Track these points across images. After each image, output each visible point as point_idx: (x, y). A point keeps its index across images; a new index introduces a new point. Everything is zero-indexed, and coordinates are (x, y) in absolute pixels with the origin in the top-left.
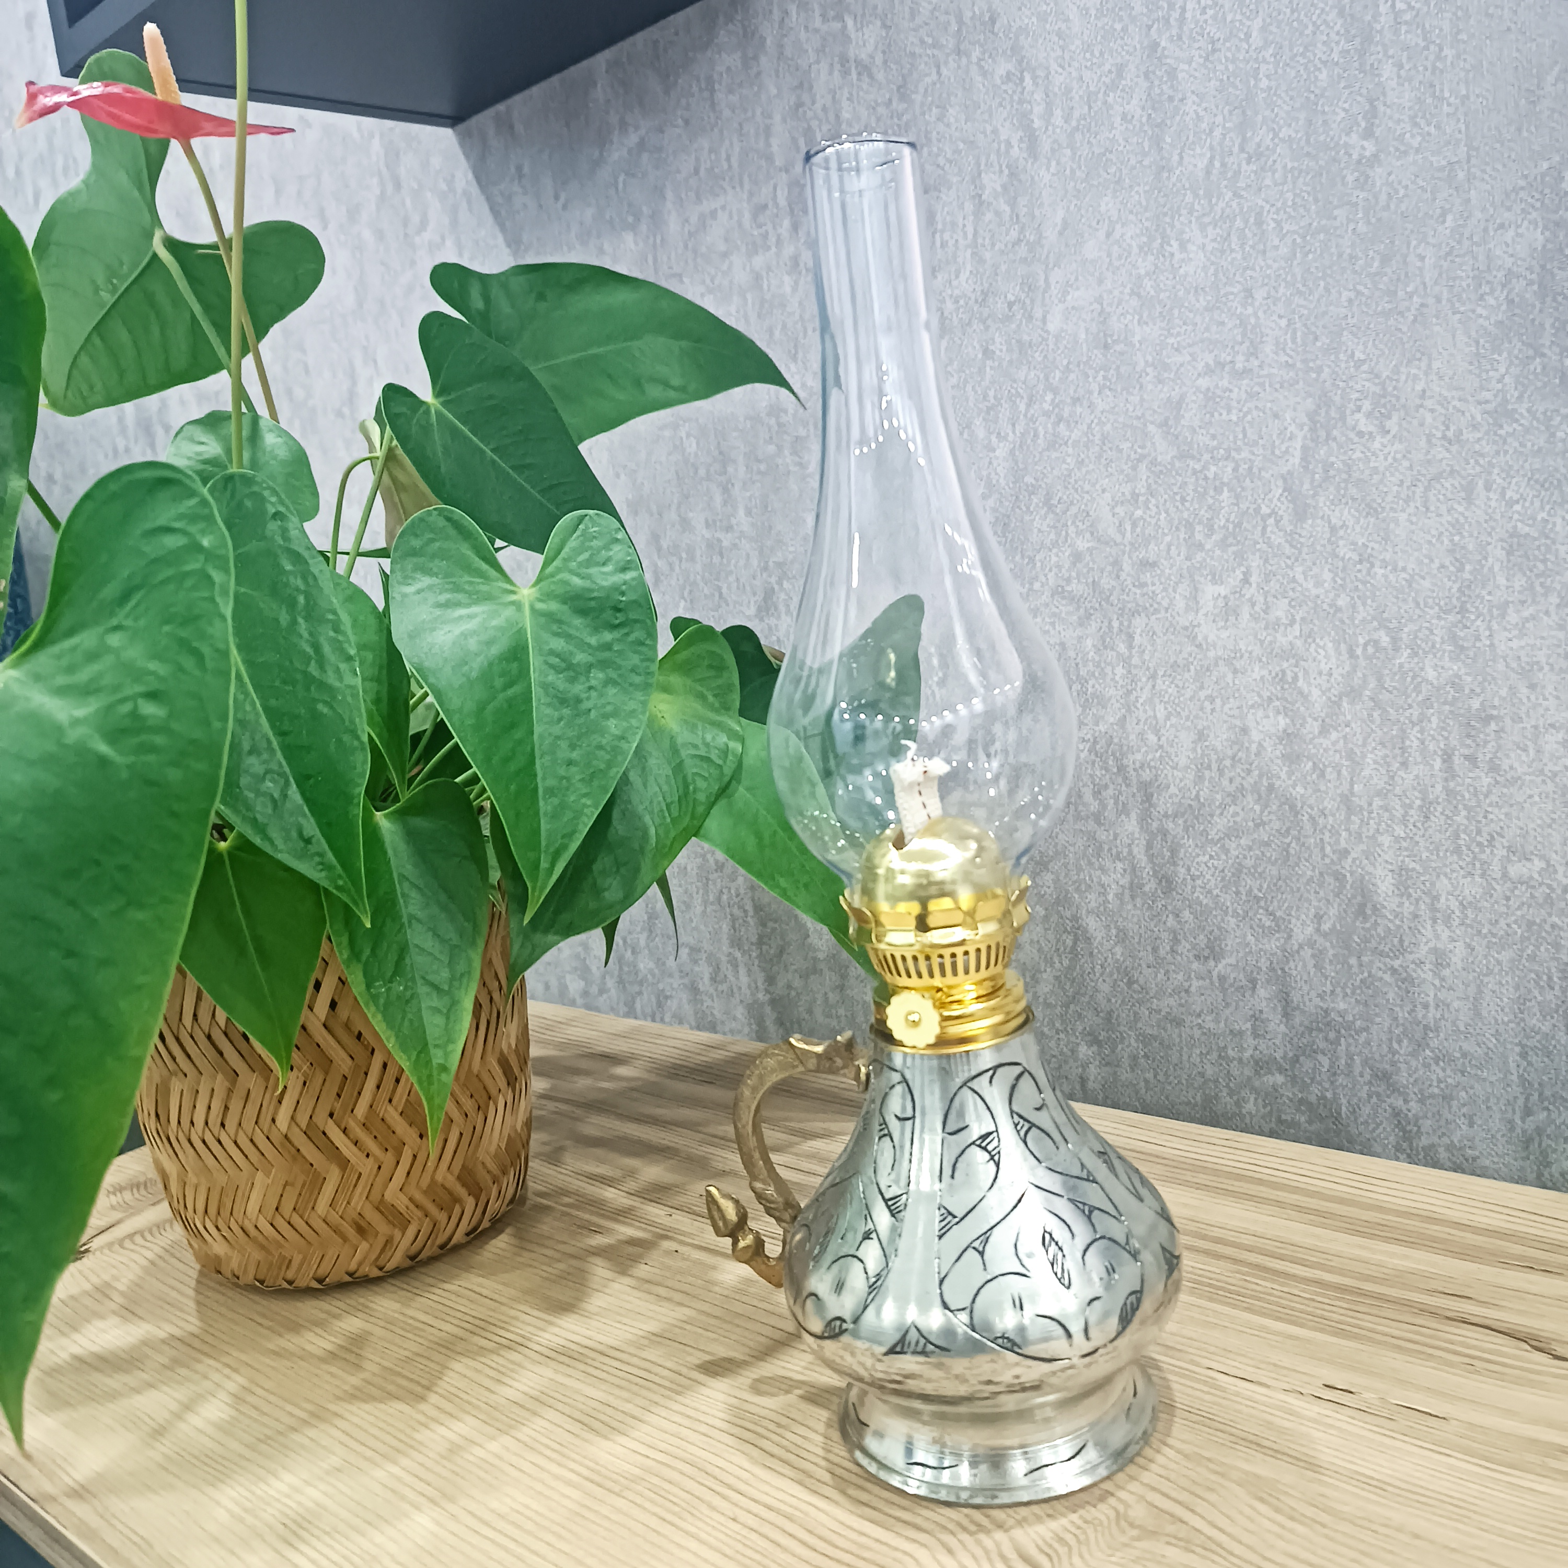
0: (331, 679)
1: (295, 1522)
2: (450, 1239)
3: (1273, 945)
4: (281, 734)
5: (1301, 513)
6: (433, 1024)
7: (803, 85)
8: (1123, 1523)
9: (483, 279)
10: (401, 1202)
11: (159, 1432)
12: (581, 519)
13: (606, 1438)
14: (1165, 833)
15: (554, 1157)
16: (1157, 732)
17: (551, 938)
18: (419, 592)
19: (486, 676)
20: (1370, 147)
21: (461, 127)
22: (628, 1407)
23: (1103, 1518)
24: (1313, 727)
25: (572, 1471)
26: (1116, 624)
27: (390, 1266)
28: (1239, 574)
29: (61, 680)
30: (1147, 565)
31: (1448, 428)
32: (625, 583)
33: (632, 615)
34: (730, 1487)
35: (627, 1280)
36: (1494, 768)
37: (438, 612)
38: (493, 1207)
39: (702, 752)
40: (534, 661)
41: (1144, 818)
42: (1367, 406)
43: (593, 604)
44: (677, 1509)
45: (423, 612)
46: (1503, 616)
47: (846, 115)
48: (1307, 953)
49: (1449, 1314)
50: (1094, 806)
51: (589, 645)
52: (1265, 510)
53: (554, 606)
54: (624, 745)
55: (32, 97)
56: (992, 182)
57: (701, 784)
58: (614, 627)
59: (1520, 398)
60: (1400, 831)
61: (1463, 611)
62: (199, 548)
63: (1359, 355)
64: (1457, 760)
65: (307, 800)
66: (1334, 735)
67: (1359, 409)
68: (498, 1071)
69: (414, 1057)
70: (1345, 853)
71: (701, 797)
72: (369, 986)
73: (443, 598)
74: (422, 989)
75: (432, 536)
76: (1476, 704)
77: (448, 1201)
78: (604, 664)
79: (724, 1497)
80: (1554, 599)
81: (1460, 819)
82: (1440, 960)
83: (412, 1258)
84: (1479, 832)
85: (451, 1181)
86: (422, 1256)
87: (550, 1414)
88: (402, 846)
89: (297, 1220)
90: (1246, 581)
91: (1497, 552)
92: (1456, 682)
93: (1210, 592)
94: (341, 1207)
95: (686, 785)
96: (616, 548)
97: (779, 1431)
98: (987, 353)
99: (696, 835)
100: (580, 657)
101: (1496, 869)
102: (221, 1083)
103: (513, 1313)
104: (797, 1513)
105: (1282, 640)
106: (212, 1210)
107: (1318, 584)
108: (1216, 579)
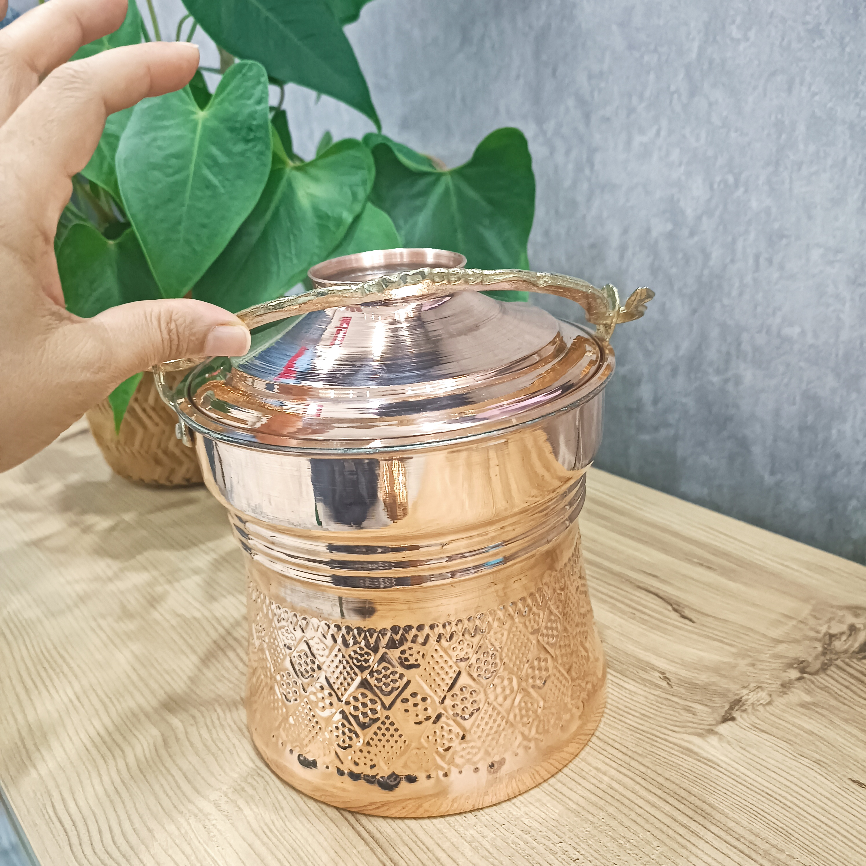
5: (694, 90)
16: (602, 226)
26: (585, 156)
30: (605, 120)
36: (781, 268)
48: (669, 367)
49: (641, 585)
59: (828, 21)
67: (734, 22)
82: (738, 380)
84: (768, 306)
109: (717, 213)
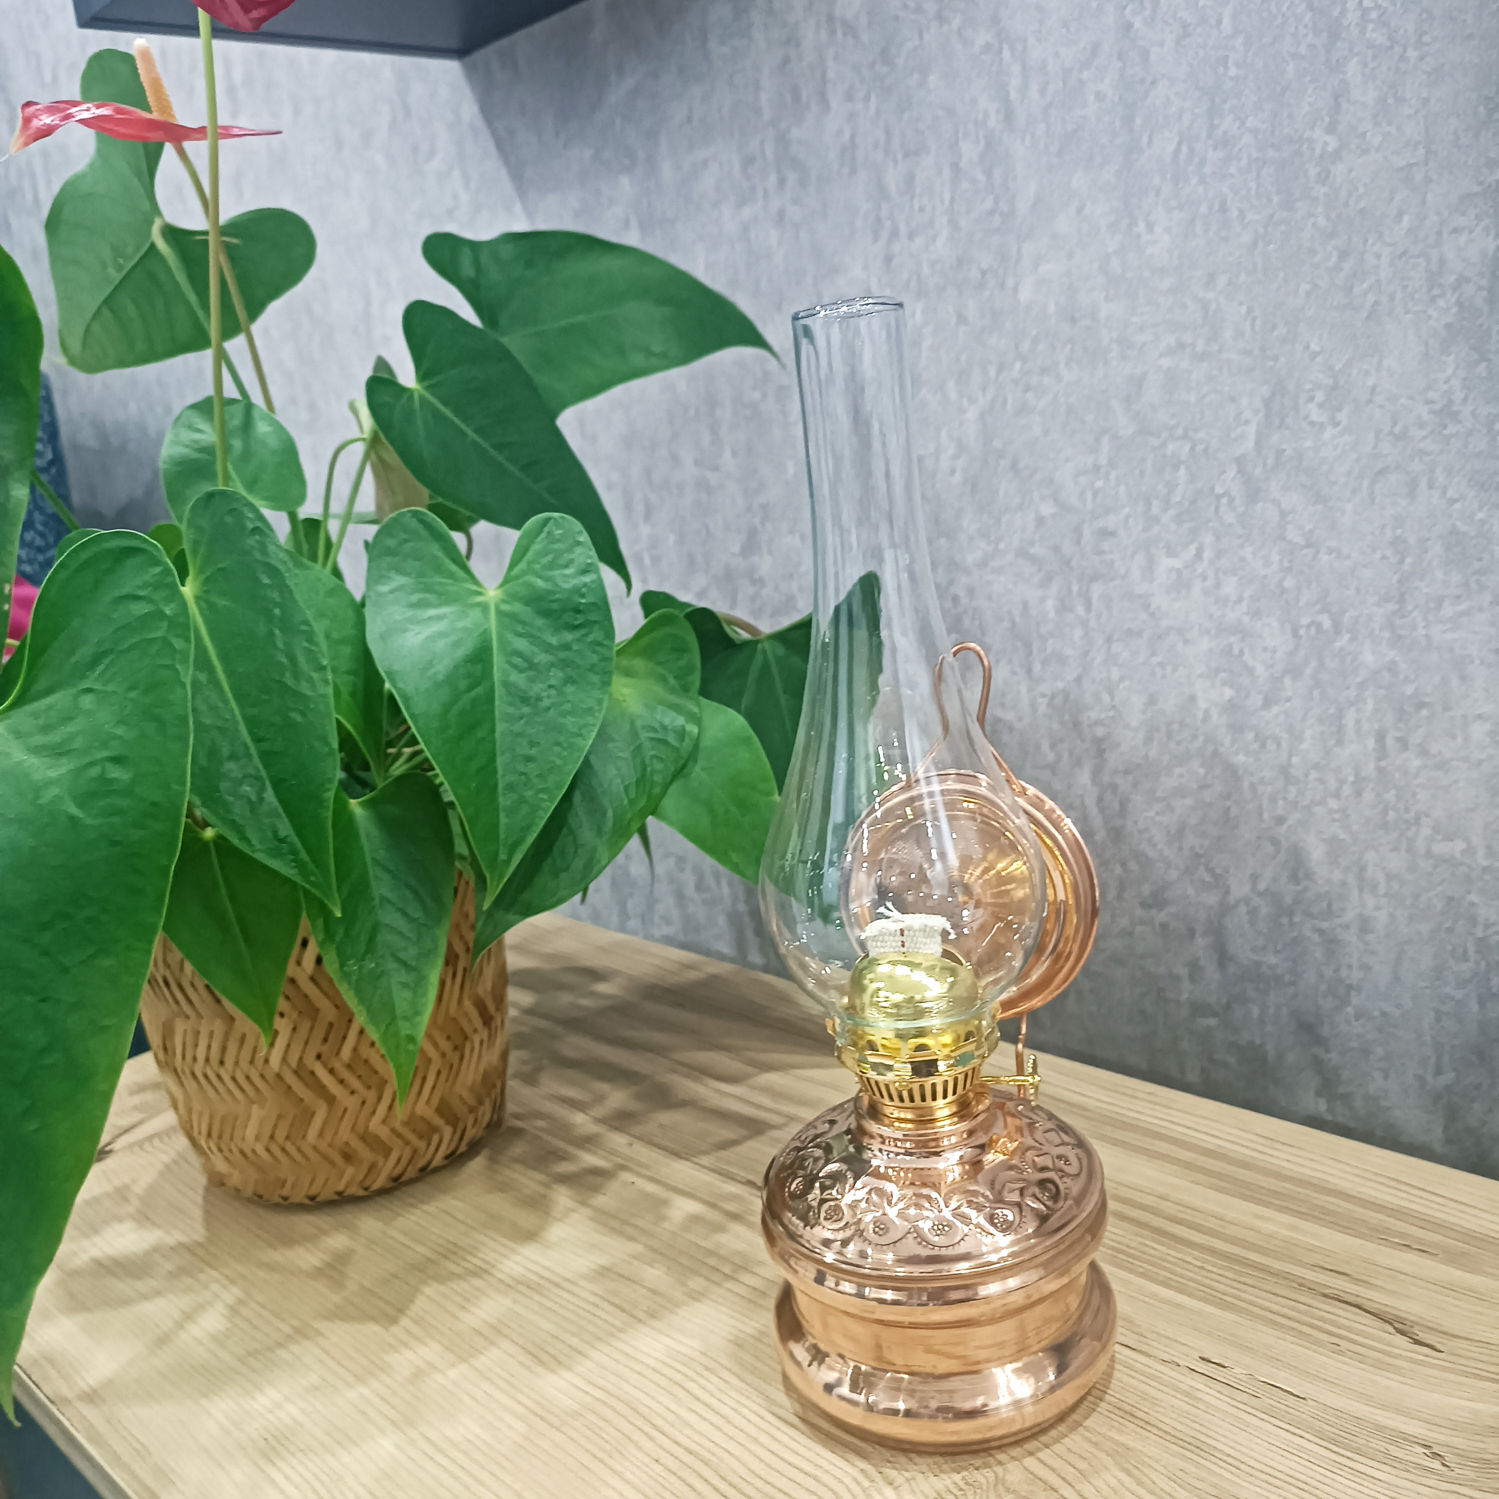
0: (305, 688)
1: (274, 1437)
2: (430, 1163)
3: (1211, 899)
4: (257, 740)
5: (1254, 494)
6: (401, 998)
7: (792, 41)
8: (1001, 1488)
9: (475, 246)
10: (384, 1133)
11: (163, 1340)
12: (547, 521)
13: (552, 1371)
14: (1114, 787)
15: (530, 1079)
16: (1111, 693)
17: (511, 917)
18: (392, 592)
19: (451, 678)
20: (1333, 143)
21: (468, 59)
22: (575, 1342)
23: (983, 1480)
24: (1256, 700)
25: (519, 1402)
26: (1075, 588)
27: (375, 1186)
28: (1192, 549)
29: (39, 740)
30: (1106, 534)
31: (1395, 424)
32: (585, 585)
33: (593, 617)
34: (655, 1427)
35: (586, 1211)
36: (1423, 752)
37: (410, 613)
38: (470, 1133)
39: (660, 736)
40: (497, 659)
41: (1096, 773)
42: (1320, 396)
43: (555, 606)
44: (608, 1447)
45: (397, 613)
46: (1439, 606)
47: (831, 74)
48: (1243, 909)
49: (1327, 1291)
50: (1051, 757)
51: (550, 645)
52: (1219, 490)
53: (517, 607)
54: (579, 741)
55: (27, 121)
56: (969, 151)
57: (658, 766)
58: (577, 627)
59: (1465, 400)
60: (1333, 804)
61: (1401, 599)
62: (161, 615)
63: (1314, 347)
64: (1390, 742)
65: (281, 802)
66: (1275, 710)
67: (1311, 399)
68: (474, 1014)
69: (383, 1028)
70: (1280, 820)
71: (658, 778)
72: (342, 965)
73: (415, 597)
74: (392, 965)
75: (404, 536)
76: (1409, 689)
77: (426, 1131)
78: (564, 664)
79: (651, 1439)
80: (1487, 598)
81: (1390, 796)
82: (1365, 926)
83: (396, 1179)
84: (1407, 811)
85: (429, 1113)
86: (404, 1178)
87: (506, 1345)
88: (375, 831)
89: (289, 1147)
90: (1199, 555)
91: (1437, 548)
92: (1392, 667)
93: (1165, 564)
94: (328, 1136)
95: (644, 767)
96: (579, 550)
97: (706, 1374)
98: (961, 319)
99: (652, 814)
100: (542, 658)
101: (1420, 845)
102: (219, 1027)
103: (481, 1238)
104: (714, 1459)
105: (1232, 616)
106: (215, 1133)
107: (1267, 564)
108: (1171, 553)
109: (1308, 671)
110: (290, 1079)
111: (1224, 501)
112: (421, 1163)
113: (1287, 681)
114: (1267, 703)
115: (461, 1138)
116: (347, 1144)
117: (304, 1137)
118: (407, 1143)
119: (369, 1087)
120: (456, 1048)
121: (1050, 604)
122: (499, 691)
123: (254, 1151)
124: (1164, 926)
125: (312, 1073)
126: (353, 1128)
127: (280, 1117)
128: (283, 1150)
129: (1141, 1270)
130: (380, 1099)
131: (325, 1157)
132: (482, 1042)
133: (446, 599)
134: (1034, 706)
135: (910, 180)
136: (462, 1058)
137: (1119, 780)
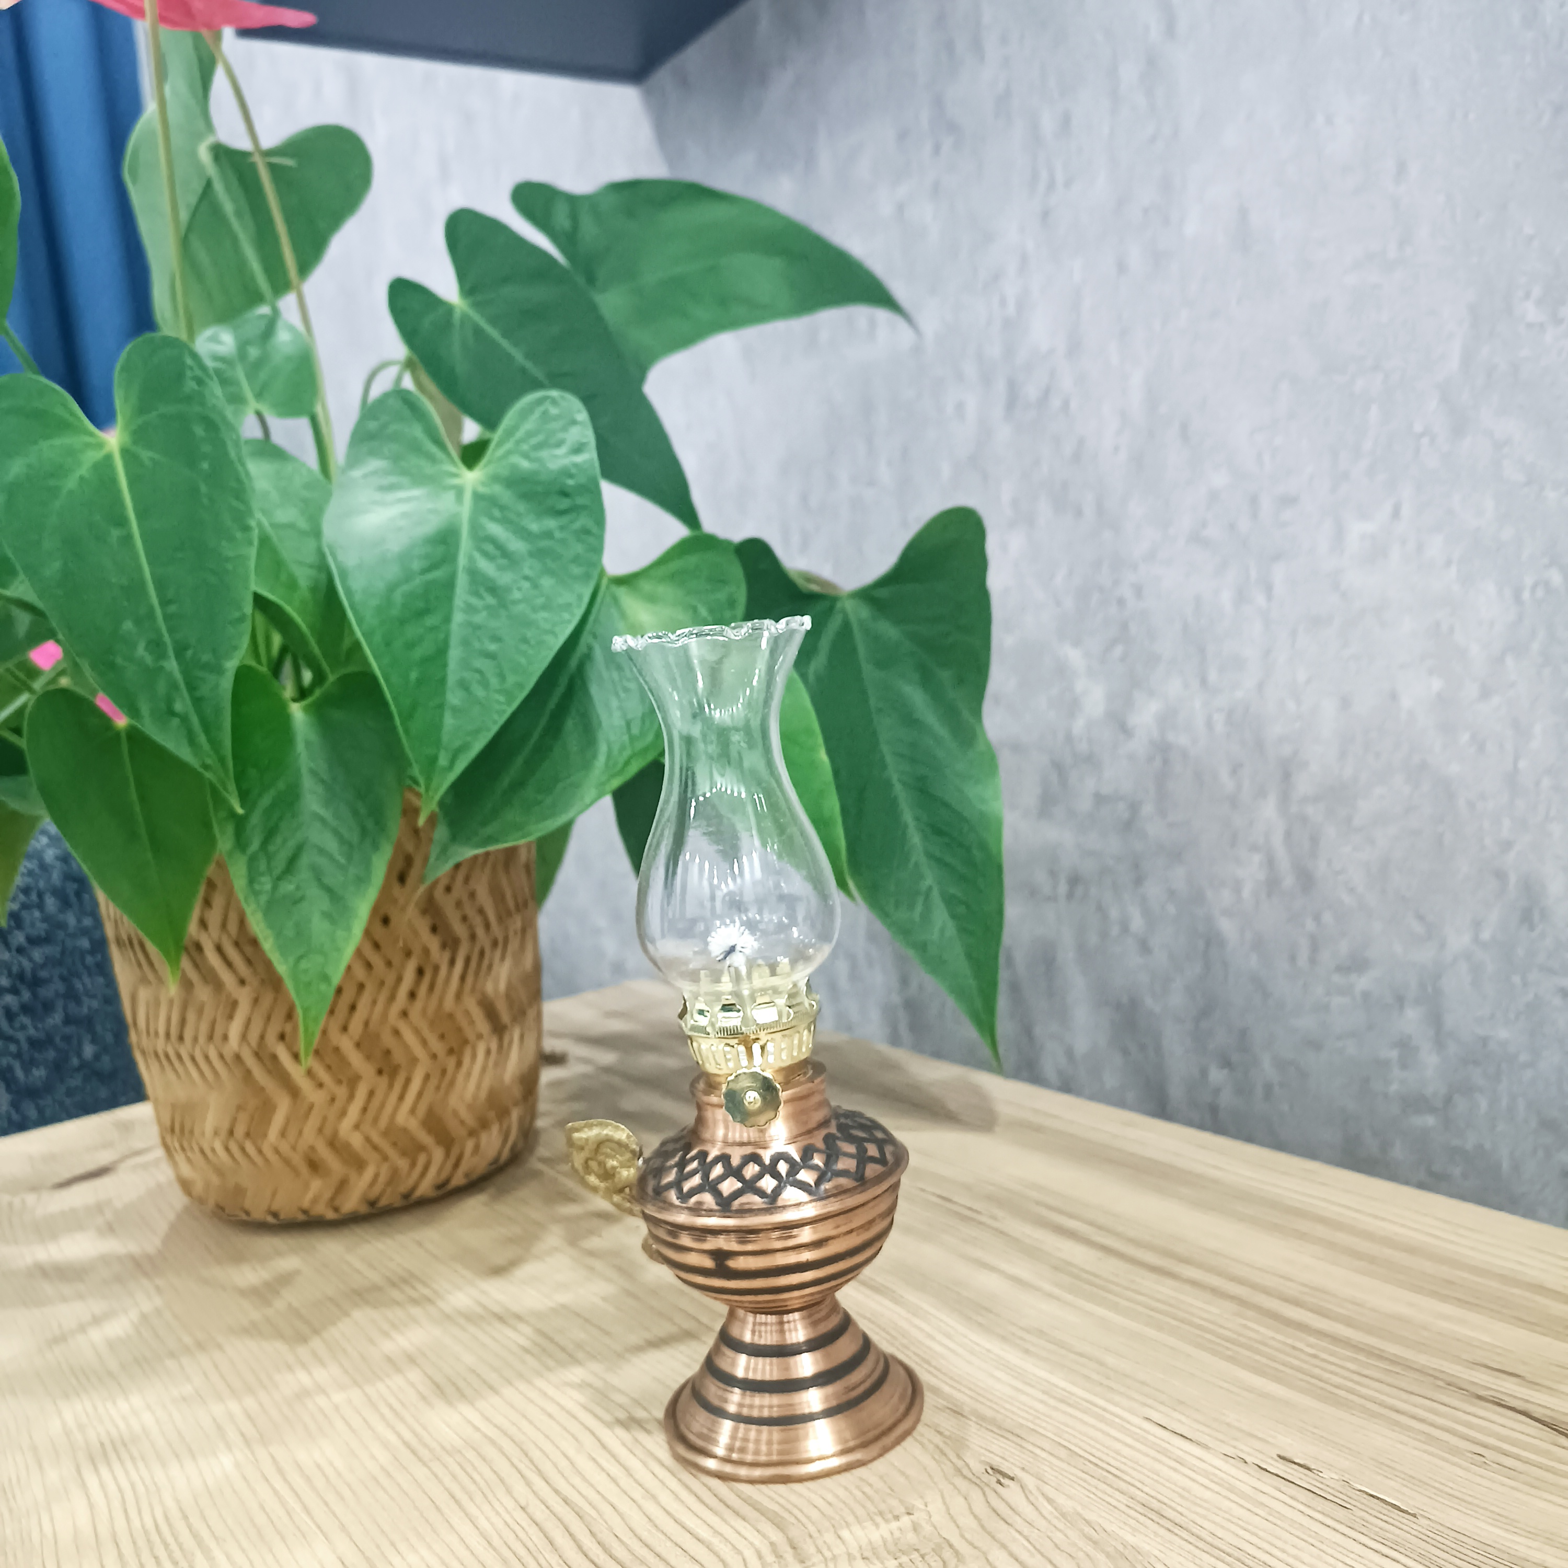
0: (224, 547)
1: (113, 1442)
2: (414, 1190)
3: (1423, 956)
6: (318, 926)
9: (573, 200)
10: (356, 1141)
11: (58, 1340)
12: (543, 399)
14: (1304, 819)
18: (365, 476)
19: (404, 557)
21: (646, 83)
22: (492, 1377)
24: (1471, 690)
27: (347, 1209)
28: (1388, 506)
32: (576, 465)
33: (580, 501)
34: (539, 1472)
35: (572, 1251)
37: (378, 496)
40: (465, 544)
41: (1283, 803)
42: (1537, 291)
43: (540, 489)
45: (365, 496)
49: (1486, 1393)
51: (530, 532)
53: (498, 489)
56: (1129, 73)
58: (561, 513)
65: (183, 670)
66: (1495, 700)
67: (1527, 296)
68: (477, 1014)
72: (251, 881)
73: (387, 481)
74: (314, 891)
75: (387, 419)
77: (413, 1149)
78: (543, 554)
83: (372, 1204)
85: (414, 1125)
86: (383, 1205)
87: (413, 1374)
89: (250, 1148)
90: (1396, 513)
94: (291, 1137)
96: (574, 429)
98: (1122, 267)
100: (517, 545)
102: (178, 993)
103: (442, 1268)
105: (1438, 585)
106: (177, 1127)
107: (1479, 513)
108: (1364, 515)
110: (250, 1061)
111: (1425, 441)
112: (403, 1188)
113: (1510, 661)
114: (1485, 693)
115: (456, 1165)
116: (312, 1148)
117: (265, 1135)
118: (385, 1158)
119: (339, 1082)
120: (451, 1051)
121: (1226, 597)
122: (462, 581)
123: (213, 1150)
124: (1366, 995)
125: (274, 1057)
126: (320, 1130)
127: (240, 1108)
128: (243, 1149)
129: (1229, 1353)
130: (351, 1097)
131: (287, 1162)
132: (488, 1052)
133: (419, 479)
134: (1209, 724)
135: (1066, 122)
136: (459, 1064)
137: (1310, 810)
